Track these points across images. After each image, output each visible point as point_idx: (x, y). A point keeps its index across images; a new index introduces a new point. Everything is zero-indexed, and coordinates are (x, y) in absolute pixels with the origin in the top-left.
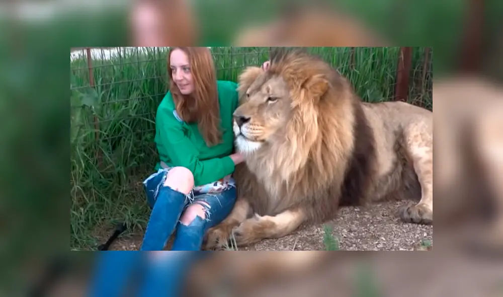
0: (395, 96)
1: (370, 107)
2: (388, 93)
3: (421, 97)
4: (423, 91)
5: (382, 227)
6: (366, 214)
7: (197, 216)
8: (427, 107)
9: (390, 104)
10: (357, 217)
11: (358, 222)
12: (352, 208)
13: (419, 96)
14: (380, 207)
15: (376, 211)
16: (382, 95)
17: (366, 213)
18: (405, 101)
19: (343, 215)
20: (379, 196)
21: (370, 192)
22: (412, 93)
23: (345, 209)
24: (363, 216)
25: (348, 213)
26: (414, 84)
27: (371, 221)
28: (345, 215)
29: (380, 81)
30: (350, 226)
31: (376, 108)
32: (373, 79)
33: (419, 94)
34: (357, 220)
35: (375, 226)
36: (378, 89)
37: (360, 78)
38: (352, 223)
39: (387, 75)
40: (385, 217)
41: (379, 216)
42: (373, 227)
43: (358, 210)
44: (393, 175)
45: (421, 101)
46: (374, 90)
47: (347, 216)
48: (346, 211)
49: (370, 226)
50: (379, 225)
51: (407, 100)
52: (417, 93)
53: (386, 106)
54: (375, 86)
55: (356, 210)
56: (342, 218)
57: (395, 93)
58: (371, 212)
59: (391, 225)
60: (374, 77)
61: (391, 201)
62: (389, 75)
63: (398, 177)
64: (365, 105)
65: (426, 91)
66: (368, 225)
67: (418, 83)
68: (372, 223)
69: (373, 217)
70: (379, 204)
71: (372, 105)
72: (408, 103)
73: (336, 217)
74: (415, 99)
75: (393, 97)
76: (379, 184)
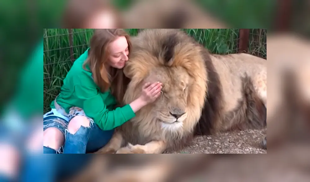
0: (238, 48)
1: (219, 58)
2: (233, 46)
3: (259, 49)
4: (260, 44)
5: (229, 151)
6: (216, 142)
7: (81, 126)
8: (264, 56)
9: (235, 55)
10: (209, 144)
11: (210, 148)
12: (205, 136)
13: (257, 48)
14: (228, 135)
15: (224, 139)
16: (228, 48)
17: (216, 140)
18: (246, 52)
19: (198, 143)
20: (226, 127)
21: (218, 124)
22: (252, 45)
23: (200, 138)
24: (214, 143)
25: (202, 141)
26: (253, 38)
27: (220, 147)
28: (200, 143)
29: (226, 37)
30: (203, 151)
31: (224, 58)
32: (221, 35)
33: (257, 46)
34: (209, 146)
35: (223, 150)
36: (225, 43)
37: (210, 35)
38: (206, 149)
39: (232, 32)
40: (231, 143)
41: (226, 143)
42: (221, 152)
43: (210, 138)
44: (238, 112)
45: (259, 52)
46: (222, 44)
47: (201, 143)
48: (200, 139)
49: (219, 151)
50: (226, 150)
51: (248, 52)
52: (255, 46)
53: (233, 57)
54: (222, 41)
55: (208, 138)
56: (197, 145)
57: (238, 46)
58: (220, 140)
59: (236, 149)
60: (222, 34)
61: (236, 131)
62: (234, 32)
63: (243, 113)
64: (215, 56)
65: (263, 44)
66: (218, 150)
67: (256, 37)
68: (221, 148)
69: (221, 144)
70: (226, 133)
71: (221, 56)
72: (249, 54)
73: (192, 144)
74: (254, 50)
75: (237, 49)
76: (226, 118)
